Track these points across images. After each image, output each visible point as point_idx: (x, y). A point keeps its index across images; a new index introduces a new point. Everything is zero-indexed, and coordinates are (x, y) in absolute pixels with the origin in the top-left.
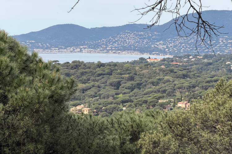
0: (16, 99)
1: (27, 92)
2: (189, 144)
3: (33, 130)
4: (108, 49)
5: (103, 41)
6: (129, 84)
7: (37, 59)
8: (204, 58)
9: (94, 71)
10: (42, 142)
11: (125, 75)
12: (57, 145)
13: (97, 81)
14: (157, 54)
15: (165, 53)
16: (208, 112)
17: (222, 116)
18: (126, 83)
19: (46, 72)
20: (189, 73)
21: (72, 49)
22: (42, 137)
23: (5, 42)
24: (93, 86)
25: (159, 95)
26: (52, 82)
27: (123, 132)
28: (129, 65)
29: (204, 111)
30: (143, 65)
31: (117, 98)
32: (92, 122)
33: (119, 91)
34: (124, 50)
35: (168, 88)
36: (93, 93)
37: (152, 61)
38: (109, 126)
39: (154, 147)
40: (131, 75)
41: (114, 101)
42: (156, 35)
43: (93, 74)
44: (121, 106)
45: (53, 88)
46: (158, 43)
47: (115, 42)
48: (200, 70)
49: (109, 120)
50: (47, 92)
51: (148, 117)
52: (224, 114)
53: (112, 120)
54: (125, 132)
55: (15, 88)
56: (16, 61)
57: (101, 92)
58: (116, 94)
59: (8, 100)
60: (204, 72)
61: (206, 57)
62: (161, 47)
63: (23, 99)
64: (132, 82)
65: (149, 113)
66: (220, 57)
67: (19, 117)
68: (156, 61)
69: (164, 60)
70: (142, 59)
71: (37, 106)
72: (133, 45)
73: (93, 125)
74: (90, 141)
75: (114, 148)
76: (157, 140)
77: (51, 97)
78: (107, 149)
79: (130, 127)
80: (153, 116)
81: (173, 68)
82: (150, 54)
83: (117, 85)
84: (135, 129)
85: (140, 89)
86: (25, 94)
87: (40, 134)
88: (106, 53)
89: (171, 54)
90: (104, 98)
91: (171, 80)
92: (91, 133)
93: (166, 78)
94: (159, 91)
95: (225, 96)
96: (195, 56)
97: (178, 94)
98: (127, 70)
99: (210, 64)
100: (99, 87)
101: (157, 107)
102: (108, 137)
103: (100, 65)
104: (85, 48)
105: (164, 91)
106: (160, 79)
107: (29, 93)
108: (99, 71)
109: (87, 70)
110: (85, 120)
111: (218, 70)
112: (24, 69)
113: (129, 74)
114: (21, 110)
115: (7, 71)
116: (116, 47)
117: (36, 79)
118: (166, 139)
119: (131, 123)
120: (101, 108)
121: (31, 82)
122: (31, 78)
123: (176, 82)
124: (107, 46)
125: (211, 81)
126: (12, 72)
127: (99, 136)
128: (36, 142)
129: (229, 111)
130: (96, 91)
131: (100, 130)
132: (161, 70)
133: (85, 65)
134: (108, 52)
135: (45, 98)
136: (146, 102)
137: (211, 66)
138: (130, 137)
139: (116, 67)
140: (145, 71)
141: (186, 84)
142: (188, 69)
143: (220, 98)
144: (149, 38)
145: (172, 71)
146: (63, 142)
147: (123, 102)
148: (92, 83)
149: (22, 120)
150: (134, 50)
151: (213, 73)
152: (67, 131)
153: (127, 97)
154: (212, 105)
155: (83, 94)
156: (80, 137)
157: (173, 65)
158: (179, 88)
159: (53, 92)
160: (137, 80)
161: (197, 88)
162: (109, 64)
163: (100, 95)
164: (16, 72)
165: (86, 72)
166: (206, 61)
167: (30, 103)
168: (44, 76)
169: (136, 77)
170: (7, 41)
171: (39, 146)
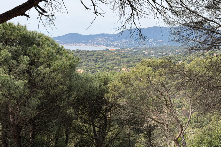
0: (55, 66)
1: (59, 63)
2: (130, 87)
3: (62, 80)
4: (92, 44)
5: (90, 41)
6: (101, 60)
7: (64, 49)
8: (134, 49)
9: (86, 54)
10: (66, 85)
11: (99, 56)
12: (72, 86)
13: (87, 59)
14: (113, 47)
15: (117, 47)
16: (138, 73)
17: (144, 75)
18: (99, 60)
19: (67, 54)
20: (127, 56)
21: (76, 44)
22: (65, 83)
23: (50, 41)
24: (85, 61)
25: (114, 65)
26: (70, 59)
27: (100, 81)
28: (101, 52)
29: (136, 72)
30: (107, 52)
31: (96, 66)
32: (87, 77)
33: (96, 63)
34: (99, 45)
35: (118, 62)
36: (85, 64)
37: (111, 50)
38: (95, 79)
39: (114, 88)
40: (102, 56)
41: (94, 67)
42: (113, 39)
43: (85, 55)
44: (97, 70)
45: (71, 62)
46: (114, 42)
47: (95, 41)
48: (132, 54)
49: (94, 76)
50: (68, 63)
51: (111, 75)
52: (145, 74)
53: (96, 76)
54: (101, 81)
55: (54, 61)
56: (54, 49)
57: (88, 64)
58: (95, 64)
59: (51, 67)
60: (134, 55)
61: (135, 49)
62: (115, 44)
63: (57, 66)
64: (102, 59)
65: (111, 73)
66: (141, 49)
67: (56, 74)
68: (113, 50)
69: (116, 50)
70: (106, 49)
71: (64, 69)
72: (103, 43)
73: (88, 78)
74: (86, 85)
75: (96, 88)
76: (116, 85)
77: (70, 65)
78: (93, 88)
79: (103, 79)
80: (113, 74)
81: (120, 53)
82: (110, 47)
83: (96, 61)
84: (105, 80)
85: (106, 62)
86: (58, 64)
87: (65, 82)
88: (91, 46)
89: (119, 47)
90: (90, 66)
91: (119, 59)
92: (87, 81)
93: (117, 58)
94: (114, 63)
95: (145, 66)
96: (130, 48)
97: (122, 65)
98: (100, 54)
99: (136, 52)
100: (88, 61)
101: (113, 70)
102: (94, 83)
103: (88, 52)
104: (82, 44)
105: (116, 64)
106: (114, 58)
107: (60, 63)
108: (88, 54)
109: (82, 54)
110: (84, 76)
111: (140, 54)
112: (57, 52)
113: (101, 55)
114: (57, 71)
115: (51, 54)
116: (95, 44)
117: (63, 58)
118: (120, 84)
119: (104, 77)
120: (89, 71)
121: (61, 59)
122: (61, 57)
123: (121, 60)
124: (92, 43)
125: (137, 59)
126: (53, 55)
127: (90, 83)
128: (63, 85)
129: (147, 73)
130: (87, 63)
131: (91, 80)
132: (115, 54)
133: (82, 51)
134: (92, 46)
135: (67, 66)
136: (108, 68)
137: (136, 53)
138: (103, 83)
139: (95, 53)
140: (108, 55)
141: (126, 61)
142: (127, 54)
143: (143, 67)
144: (110, 40)
145: (120, 55)
146: (74, 85)
147: (98, 68)
148: (85, 59)
149: (57, 75)
150: (104, 45)
151: (137, 56)
152: (77, 80)
153: (100, 66)
154: (140, 70)
155: (81, 64)
156: (82, 83)
157: (120, 52)
158: (123, 62)
159: (71, 63)
160: (105, 58)
161: (130, 62)
162: (92, 51)
163: (88, 65)
164: (55, 54)
165: (82, 55)
166: (134, 50)
167: (60, 68)
168: (67, 56)
169: (104, 57)
170: (50, 40)
171: (65, 87)
